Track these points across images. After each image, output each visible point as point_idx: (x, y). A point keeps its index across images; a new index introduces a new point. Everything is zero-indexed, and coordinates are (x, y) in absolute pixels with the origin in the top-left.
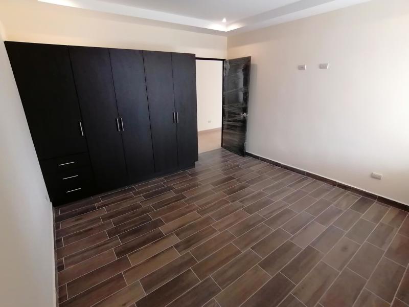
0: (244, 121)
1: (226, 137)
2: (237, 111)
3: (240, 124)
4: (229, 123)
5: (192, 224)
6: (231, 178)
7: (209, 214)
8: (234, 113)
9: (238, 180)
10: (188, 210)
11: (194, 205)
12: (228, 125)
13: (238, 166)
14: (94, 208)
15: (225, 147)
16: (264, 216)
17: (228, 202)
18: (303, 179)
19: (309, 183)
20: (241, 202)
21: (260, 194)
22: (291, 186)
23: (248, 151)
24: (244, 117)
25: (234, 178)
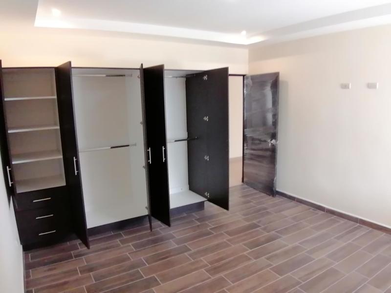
0: (273, 150)
1: (248, 170)
2: (263, 138)
3: (268, 153)
4: (252, 152)
5: (197, 286)
6: (255, 226)
7: (222, 275)
8: (260, 140)
9: (265, 229)
10: (193, 267)
11: (201, 261)
12: (252, 154)
13: (265, 209)
14: (70, 257)
15: (247, 184)
16: (299, 278)
17: (250, 259)
18: (356, 228)
19: (364, 233)
20: (268, 259)
21: (295, 249)
22: (339, 238)
23: (279, 188)
24: (273, 145)
25: (259, 226)
